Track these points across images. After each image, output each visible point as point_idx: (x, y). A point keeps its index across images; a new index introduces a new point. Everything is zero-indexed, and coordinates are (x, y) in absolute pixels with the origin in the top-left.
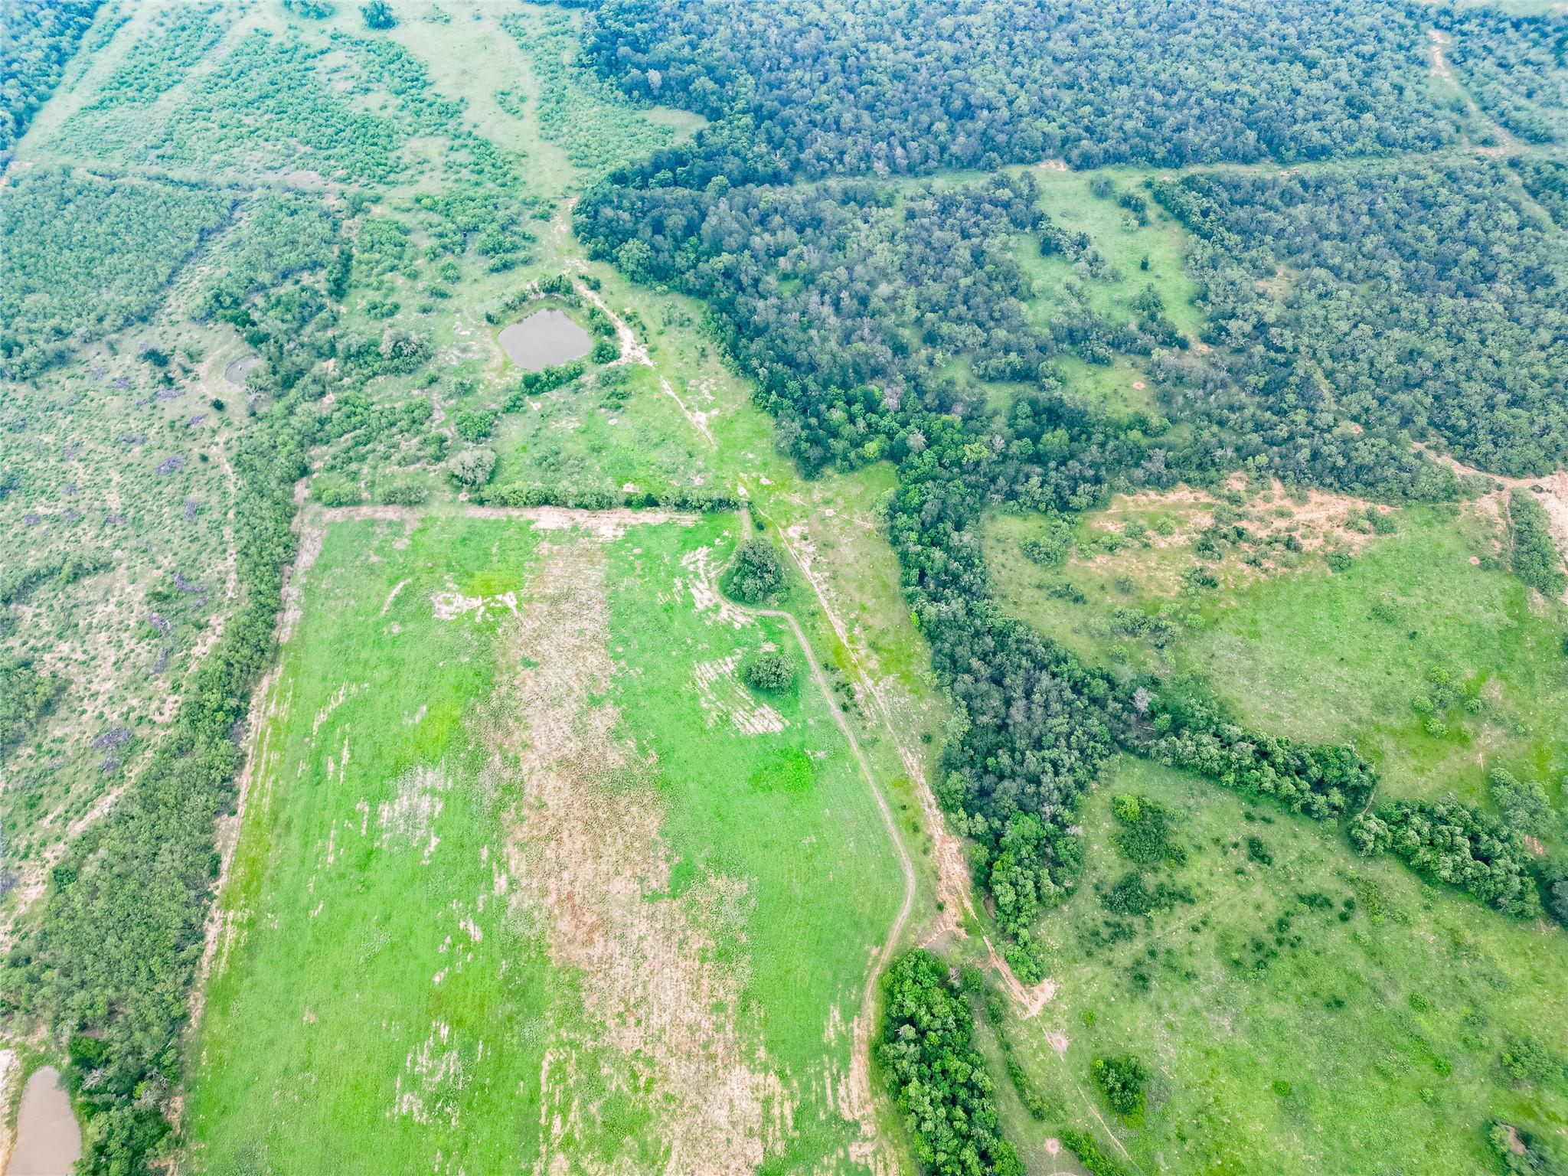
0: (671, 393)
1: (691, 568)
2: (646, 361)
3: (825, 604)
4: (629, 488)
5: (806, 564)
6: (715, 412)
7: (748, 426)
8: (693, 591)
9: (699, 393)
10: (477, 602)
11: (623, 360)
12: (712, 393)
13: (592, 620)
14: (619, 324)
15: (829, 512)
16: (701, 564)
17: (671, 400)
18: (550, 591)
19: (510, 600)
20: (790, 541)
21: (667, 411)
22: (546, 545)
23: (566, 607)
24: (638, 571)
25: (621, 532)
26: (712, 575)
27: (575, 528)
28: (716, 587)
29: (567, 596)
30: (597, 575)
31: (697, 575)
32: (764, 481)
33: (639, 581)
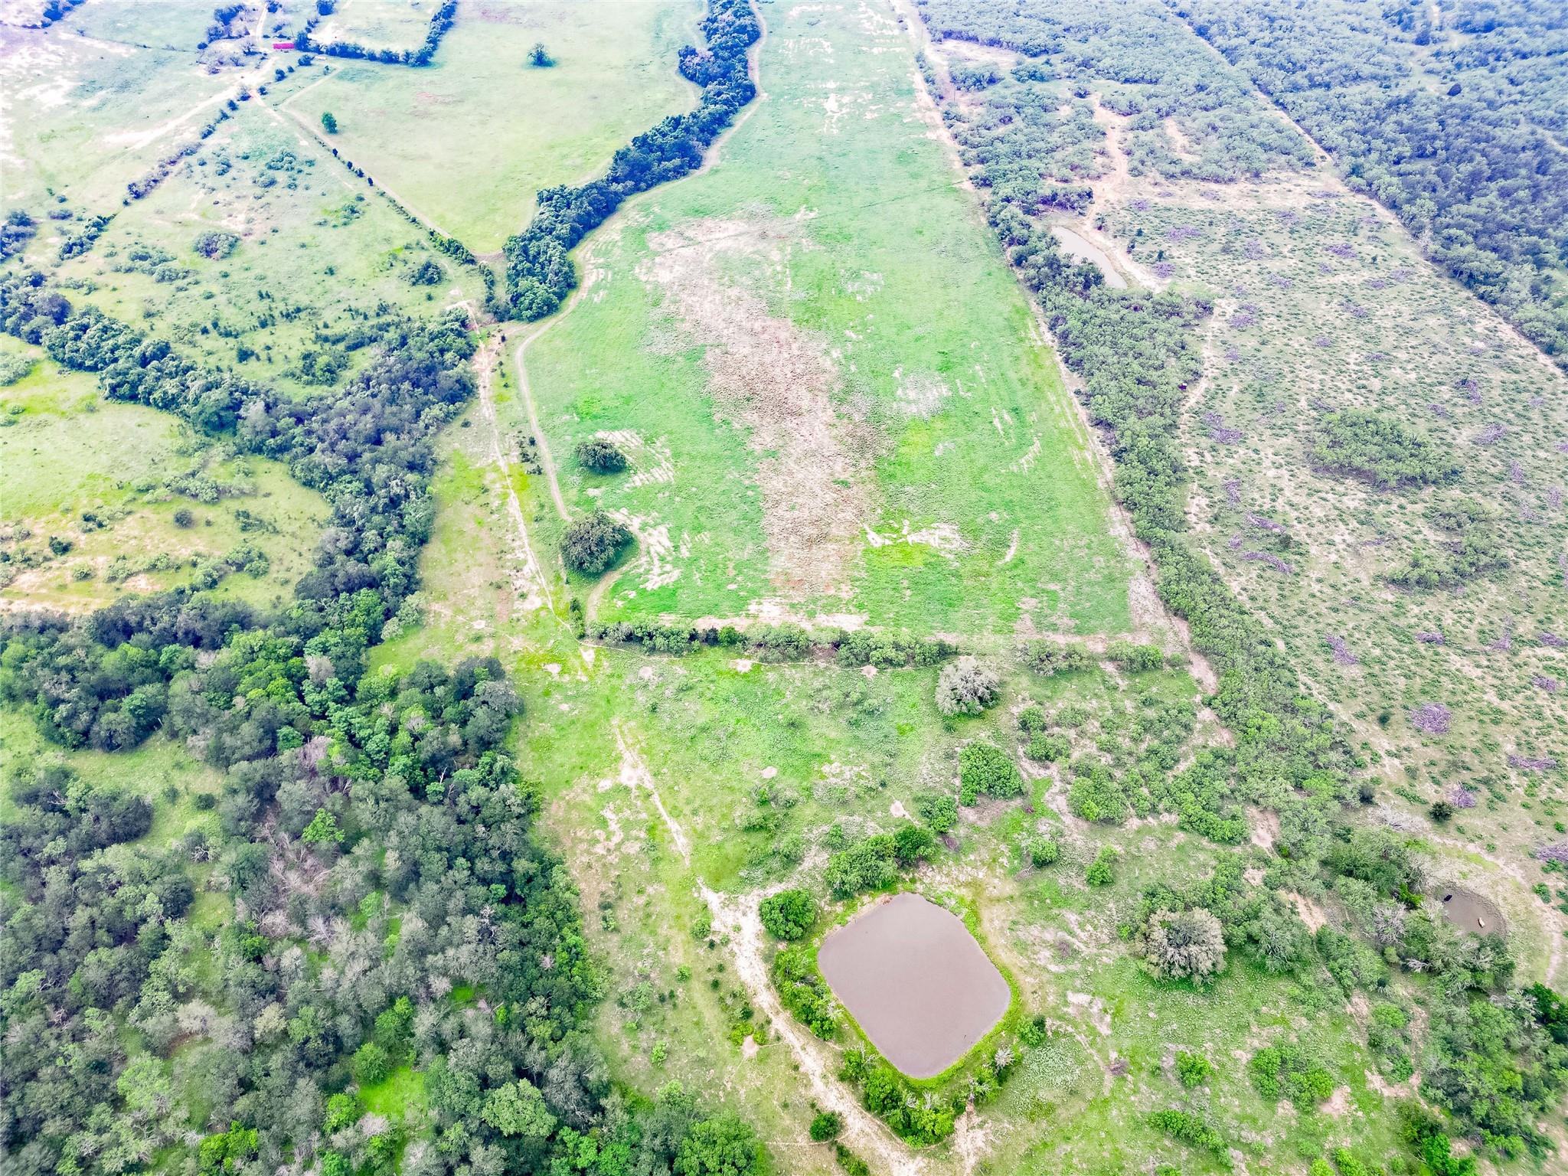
0: (673, 825)
1: (668, 567)
2: (713, 899)
3: (522, 527)
4: (744, 665)
5: (531, 567)
6: (605, 784)
7: (558, 758)
8: (668, 544)
9: (627, 826)
10: (912, 538)
11: (753, 899)
12: (603, 823)
13: (781, 519)
14: (765, 1000)
15: (480, 625)
16: (656, 570)
17: (675, 812)
18: (830, 546)
19: (876, 540)
20: (541, 592)
21: (685, 792)
22: (843, 595)
23: (813, 532)
24: (731, 565)
25: (753, 608)
26: (644, 559)
27: (812, 615)
28: (643, 547)
29: (811, 542)
30: (779, 563)
31: (662, 559)
32: (554, 669)
33: (730, 555)
